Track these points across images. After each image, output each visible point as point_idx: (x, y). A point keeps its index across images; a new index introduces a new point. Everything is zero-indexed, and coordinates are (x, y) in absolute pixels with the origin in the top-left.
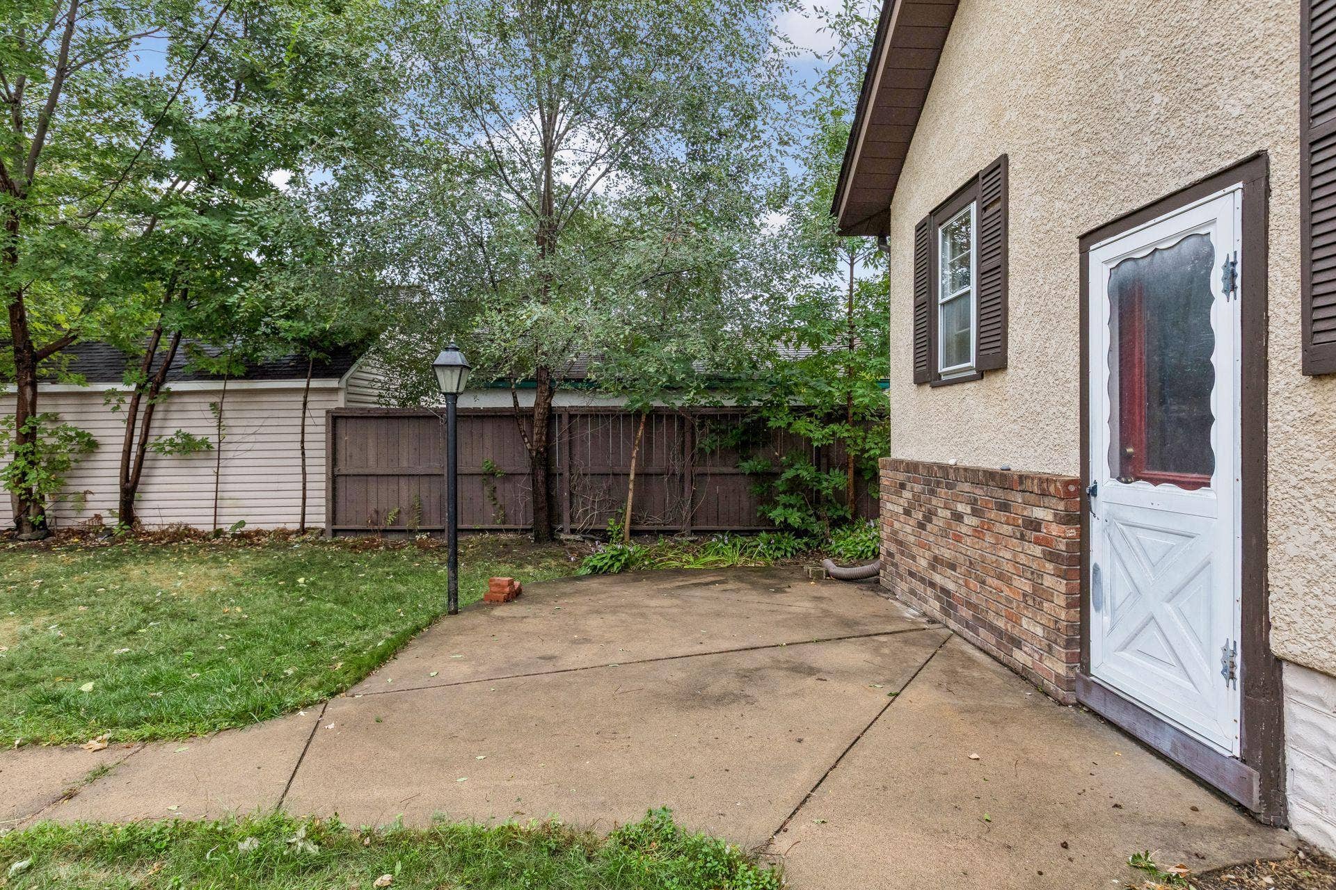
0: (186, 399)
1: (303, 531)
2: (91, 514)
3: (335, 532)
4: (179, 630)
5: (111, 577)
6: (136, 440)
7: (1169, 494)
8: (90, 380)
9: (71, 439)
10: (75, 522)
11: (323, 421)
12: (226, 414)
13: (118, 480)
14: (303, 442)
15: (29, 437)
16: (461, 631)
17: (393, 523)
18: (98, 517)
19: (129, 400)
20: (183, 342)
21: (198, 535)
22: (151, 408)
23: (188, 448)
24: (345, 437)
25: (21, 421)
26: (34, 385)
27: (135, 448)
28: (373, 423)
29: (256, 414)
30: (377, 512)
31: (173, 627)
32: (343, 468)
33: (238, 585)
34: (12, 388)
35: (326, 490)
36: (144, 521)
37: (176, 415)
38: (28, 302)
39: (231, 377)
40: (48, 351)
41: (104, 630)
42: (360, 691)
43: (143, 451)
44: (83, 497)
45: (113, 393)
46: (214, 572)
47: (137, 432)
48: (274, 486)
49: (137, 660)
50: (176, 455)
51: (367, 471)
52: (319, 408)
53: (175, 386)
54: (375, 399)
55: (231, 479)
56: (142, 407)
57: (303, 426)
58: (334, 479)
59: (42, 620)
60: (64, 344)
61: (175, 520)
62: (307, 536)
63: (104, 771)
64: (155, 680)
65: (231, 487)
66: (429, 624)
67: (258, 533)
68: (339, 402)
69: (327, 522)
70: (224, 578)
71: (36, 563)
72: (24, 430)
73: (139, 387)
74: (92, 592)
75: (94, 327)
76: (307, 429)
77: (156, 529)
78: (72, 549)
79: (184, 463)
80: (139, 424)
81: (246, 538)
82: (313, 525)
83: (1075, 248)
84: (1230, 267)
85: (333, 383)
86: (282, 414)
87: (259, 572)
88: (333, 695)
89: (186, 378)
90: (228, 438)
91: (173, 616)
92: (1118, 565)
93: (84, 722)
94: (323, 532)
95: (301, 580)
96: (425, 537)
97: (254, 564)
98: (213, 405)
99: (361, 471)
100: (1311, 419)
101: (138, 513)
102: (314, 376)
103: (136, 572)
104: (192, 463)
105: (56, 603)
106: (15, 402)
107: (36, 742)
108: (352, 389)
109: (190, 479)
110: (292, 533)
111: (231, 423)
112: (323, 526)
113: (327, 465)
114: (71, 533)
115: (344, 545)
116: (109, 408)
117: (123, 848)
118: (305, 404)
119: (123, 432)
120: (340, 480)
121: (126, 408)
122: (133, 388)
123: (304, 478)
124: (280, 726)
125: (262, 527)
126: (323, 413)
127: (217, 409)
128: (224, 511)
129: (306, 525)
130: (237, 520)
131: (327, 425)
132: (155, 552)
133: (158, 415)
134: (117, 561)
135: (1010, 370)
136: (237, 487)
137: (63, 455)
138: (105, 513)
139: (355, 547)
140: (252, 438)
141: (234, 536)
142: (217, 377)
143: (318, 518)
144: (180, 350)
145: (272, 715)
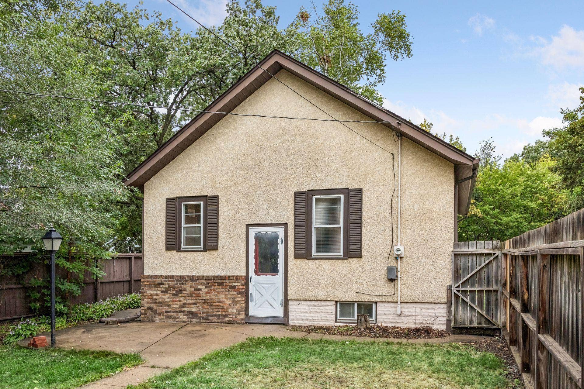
7: (269, 277)
83: (245, 227)
84: (282, 240)
92: (257, 292)
100: (294, 264)
135: (219, 250)
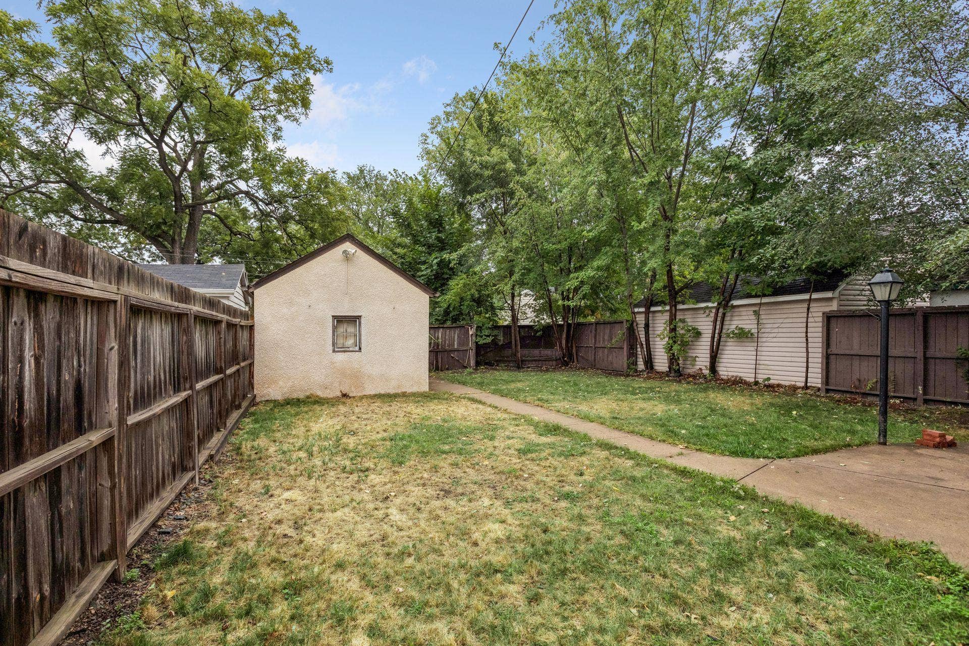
0: (741, 309)
1: (806, 387)
2: (698, 367)
3: (828, 391)
4: (723, 420)
5: (701, 396)
6: (717, 331)
8: (698, 302)
9: (689, 331)
10: (691, 371)
11: (820, 319)
12: (762, 317)
13: (708, 352)
14: (807, 332)
15: (673, 330)
16: (879, 453)
17: (871, 389)
18: (701, 369)
19: (714, 311)
20: (740, 278)
21: (746, 383)
22: (724, 314)
23: (743, 335)
24: (836, 329)
25: (671, 323)
26: (675, 306)
27: (716, 335)
28: (857, 319)
29: (778, 316)
30: (859, 381)
31: (721, 419)
32: (834, 349)
33: (758, 409)
34: (668, 308)
35: (822, 363)
36: (721, 373)
37: (736, 318)
38: (675, 267)
39: (764, 295)
40: (682, 289)
41: (694, 415)
42: (794, 460)
43: (720, 337)
44: (694, 359)
45: (707, 307)
46: (748, 401)
47: (718, 327)
48: (789, 359)
49: (703, 428)
50: (735, 339)
51: (852, 353)
52: (818, 312)
53: (735, 303)
54: (865, 303)
55: (764, 353)
56: (720, 315)
57: (807, 322)
58: (828, 358)
59: (672, 407)
60: (687, 286)
61: (735, 374)
62: (808, 391)
63: (682, 454)
64: (707, 435)
65: (764, 359)
66: (858, 446)
67: (779, 386)
68: (834, 306)
69: (822, 383)
70: (752, 404)
71: (675, 386)
72: (672, 327)
73: (719, 304)
74: (692, 400)
75: (700, 275)
76: (809, 325)
77: (725, 378)
78: (688, 383)
79: (739, 344)
80: (718, 323)
81: (771, 388)
82: (813, 385)
85: (829, 294)
86: (794, 315)
87: (772, 405)
88: (780, 458)
89: (741, 298)
90: (763, 330)
91: (723, 415)
93: (679, 440)
94: (819, 389)
95: (794, 412)
96: (898, 401)
97: (771, 401)
98: (754, 311)
99: (847, 352)
101: (719, 369)
102: (816, 290)
103: (712, 395)
104: (743, 344)
105: (678, 402)
106: (668, 314)
107: (664, 441)
108: (842, 297)
109: (743, 353)
110: (799, 388)
111: (764, 321)
112: (820, 386)
113: (822, 347)
114: (690, 376)
115: (832, 399)
116: (705, 315)
117: (682, 472)
118: (808, 309)
119: (711, 327)
120: (832, 357)
121: (712, 315)
122: (715, 304)
123: (808, 355)
124: (750, 461)
125: (781, 382)
126: (821, 314)
127: (757, 314)
128: (760, 371)
129: (809, 384)
130: (766, 377)
131: (823, 322)
132: (723, 389)
133: (727, 318)
134: (705, 390)
136: (767, 358)
137: (687, 338)
138: (704, 368)
139: (839, 401)
140: (776, 330)
141: (765, 386)
142: (756, 296)
143: (816, 380)
144: (739, 282)
145: (748, 456)
